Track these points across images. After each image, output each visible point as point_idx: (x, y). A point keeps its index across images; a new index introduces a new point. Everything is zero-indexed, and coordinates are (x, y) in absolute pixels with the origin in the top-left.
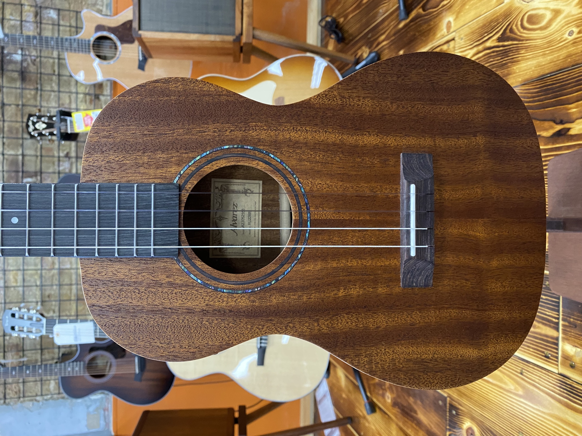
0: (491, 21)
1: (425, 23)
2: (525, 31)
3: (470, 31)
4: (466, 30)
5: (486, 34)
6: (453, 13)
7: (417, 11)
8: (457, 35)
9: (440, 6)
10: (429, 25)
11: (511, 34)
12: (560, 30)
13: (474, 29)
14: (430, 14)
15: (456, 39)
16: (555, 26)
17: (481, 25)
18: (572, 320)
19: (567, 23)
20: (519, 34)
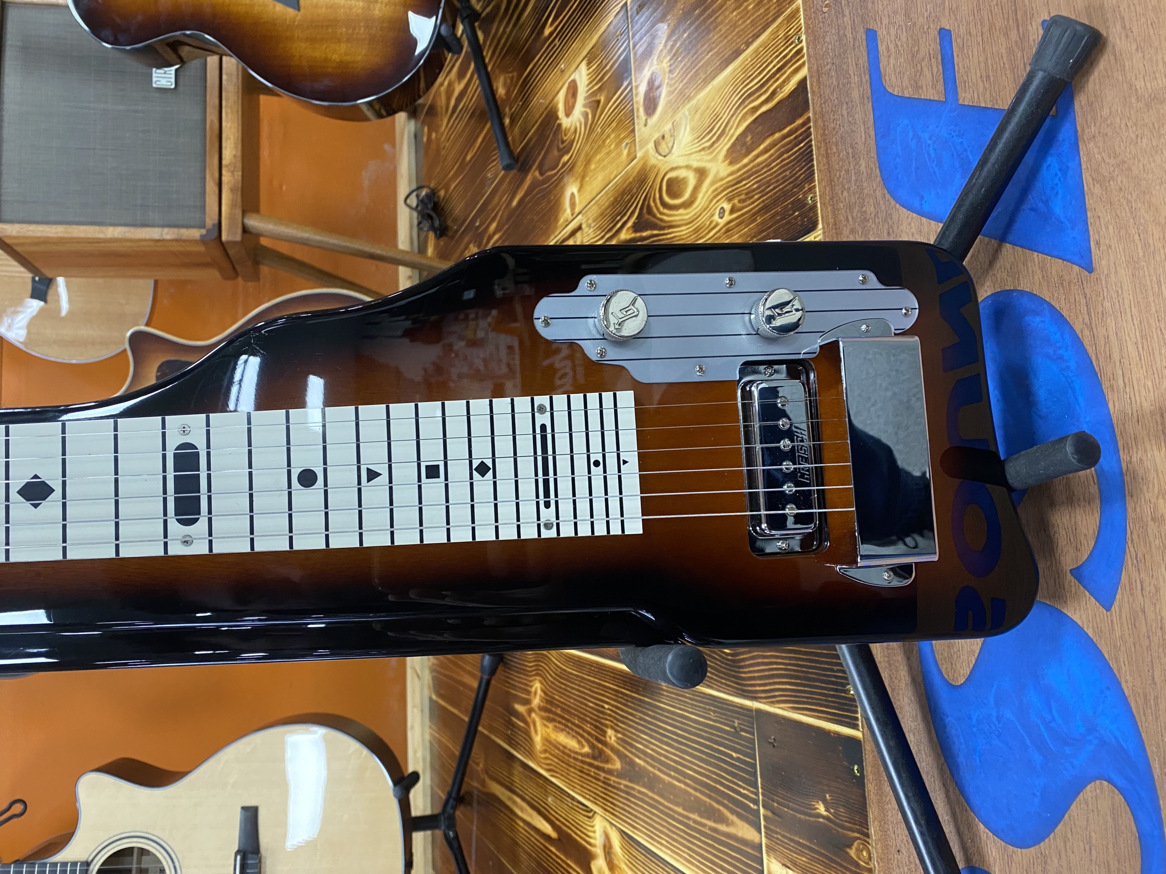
0: (623, 193)
1: (544, 197)
2: (666, 211)
3: (599, 211)
4: (594, 211)
5: (619, 218)
6: (577, 179)
7: (533, 174)
8: (584, 220)
9: (560, 166)
10: (549, 202)
11: (650, 217)
12: (707, 207)
13: (603, 208)
14: (549, 181)
15: (584, 226)
16: (701, 200)
17: (612, 199)
18: (775, 804)
19: (715, 193)
20: (658, 215)
